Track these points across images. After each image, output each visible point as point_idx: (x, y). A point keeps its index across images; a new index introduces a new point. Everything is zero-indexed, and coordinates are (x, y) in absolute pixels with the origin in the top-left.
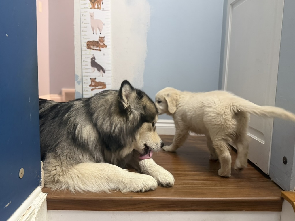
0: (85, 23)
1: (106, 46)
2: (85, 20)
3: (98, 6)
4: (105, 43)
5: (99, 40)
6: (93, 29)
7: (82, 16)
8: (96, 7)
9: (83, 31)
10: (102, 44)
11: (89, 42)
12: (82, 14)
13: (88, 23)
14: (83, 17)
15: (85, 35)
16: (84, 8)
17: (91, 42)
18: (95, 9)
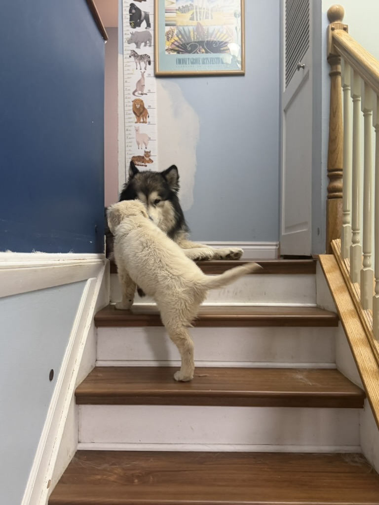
0: (130, 138)
1: (152, 161)
2: (130, 134)
3: (143, 119)
4: (151, 158)
5: (145, 155)
6: (138, 144)
7: (127, 130)
8: (142, 120)
9: (127, 146)
10: (147, 159)
11: (134, 157)
12: (126, 128)
13: (133, 138)
14: (128, 132)
15: (130, 150)
16: (129, 122)
17: (136, 157)
18: (140, 122)
